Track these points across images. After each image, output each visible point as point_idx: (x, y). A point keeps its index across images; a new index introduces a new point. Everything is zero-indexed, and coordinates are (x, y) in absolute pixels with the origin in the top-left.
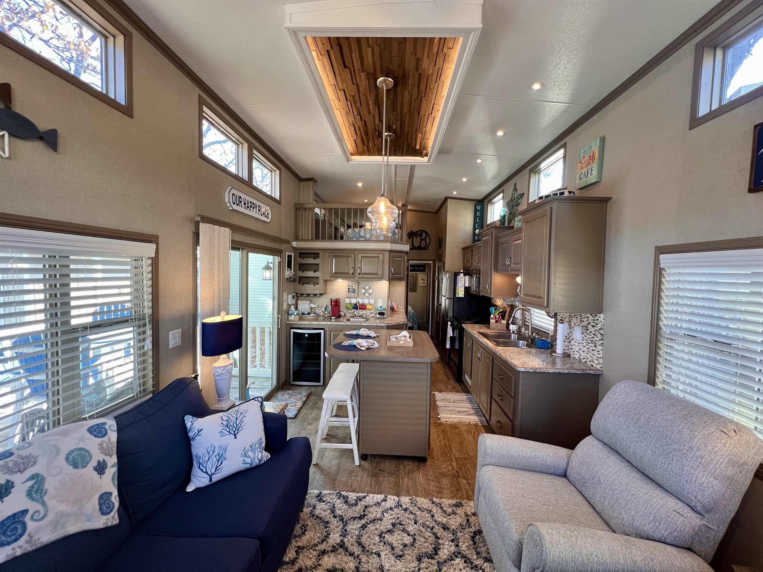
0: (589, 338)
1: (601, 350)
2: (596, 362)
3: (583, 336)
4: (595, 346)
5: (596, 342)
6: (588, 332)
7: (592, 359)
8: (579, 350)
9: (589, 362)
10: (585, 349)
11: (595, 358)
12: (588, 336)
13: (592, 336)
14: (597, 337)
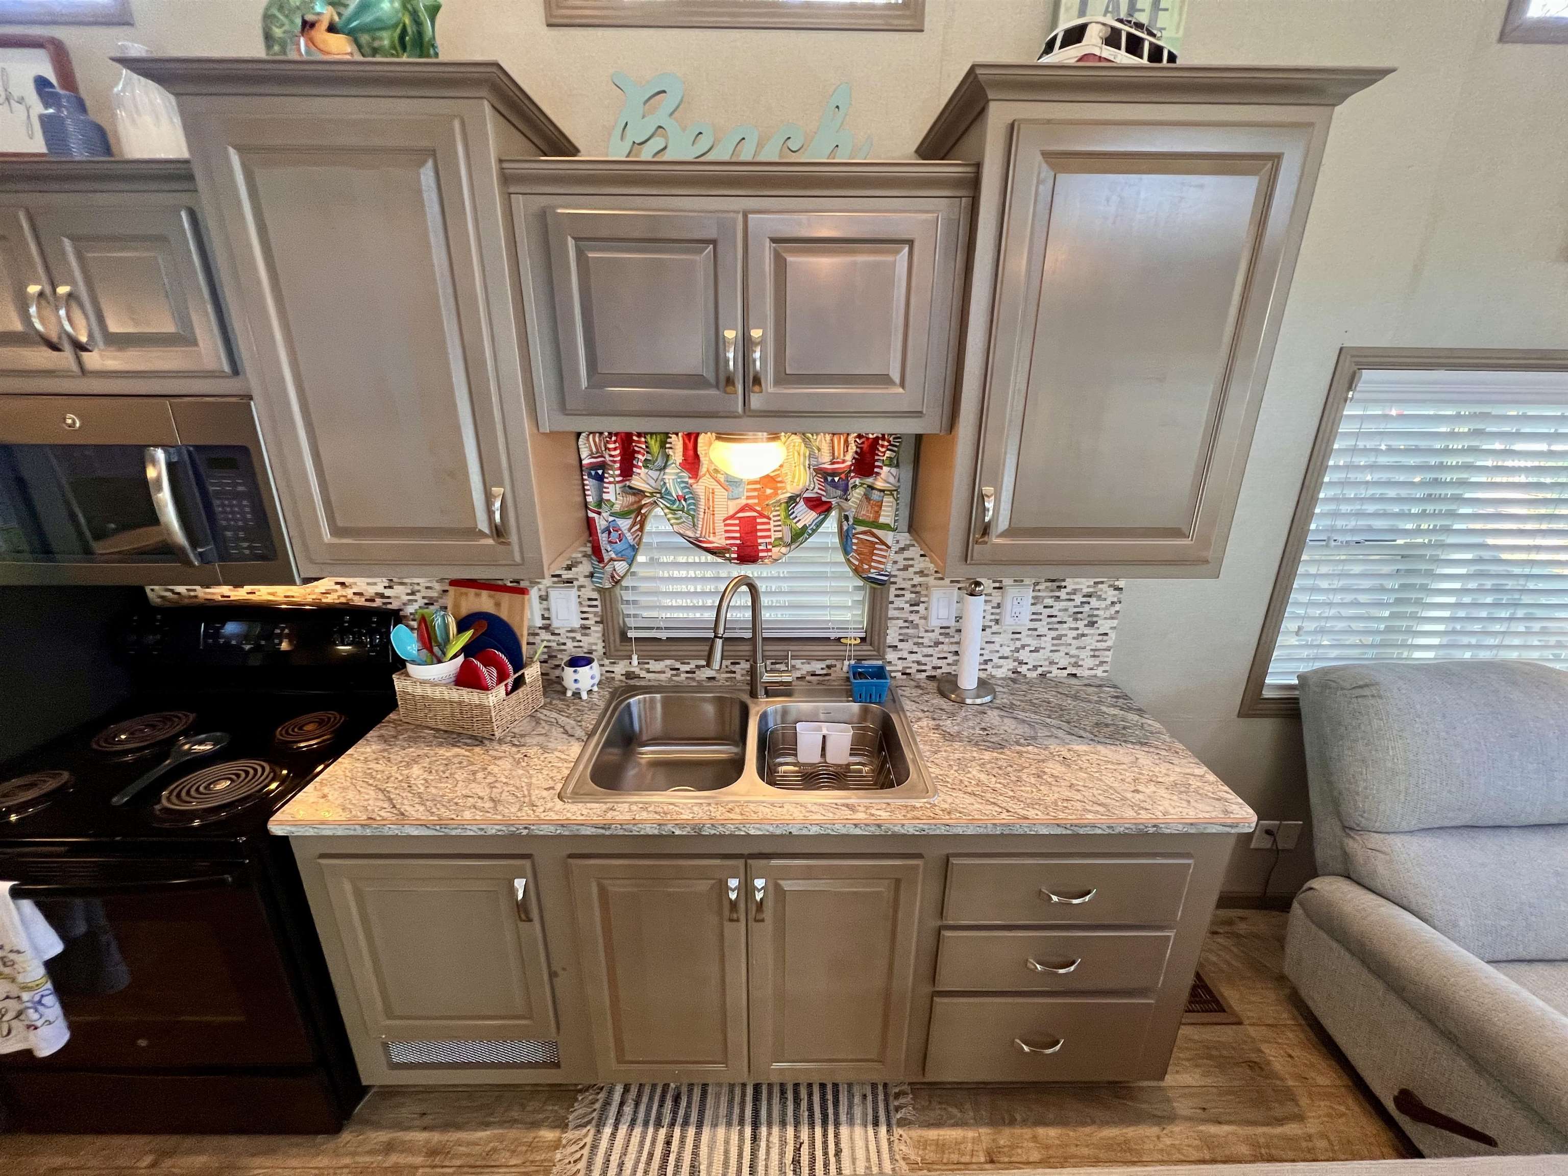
0: (1066, 610)
1: (1111, 628)
2: (1090, 662)
3: (1039, 608)
4: (1092, 624)
5: (1096, 612)
6: (1063, 594)
7: (1073, 660)
8: (1017, 650)
9: (1055, 672)
10: (1047, 642)
11: (1084, 654)
12: (1058, 605)
13: (1079, 599)
14: (1099, 598)
